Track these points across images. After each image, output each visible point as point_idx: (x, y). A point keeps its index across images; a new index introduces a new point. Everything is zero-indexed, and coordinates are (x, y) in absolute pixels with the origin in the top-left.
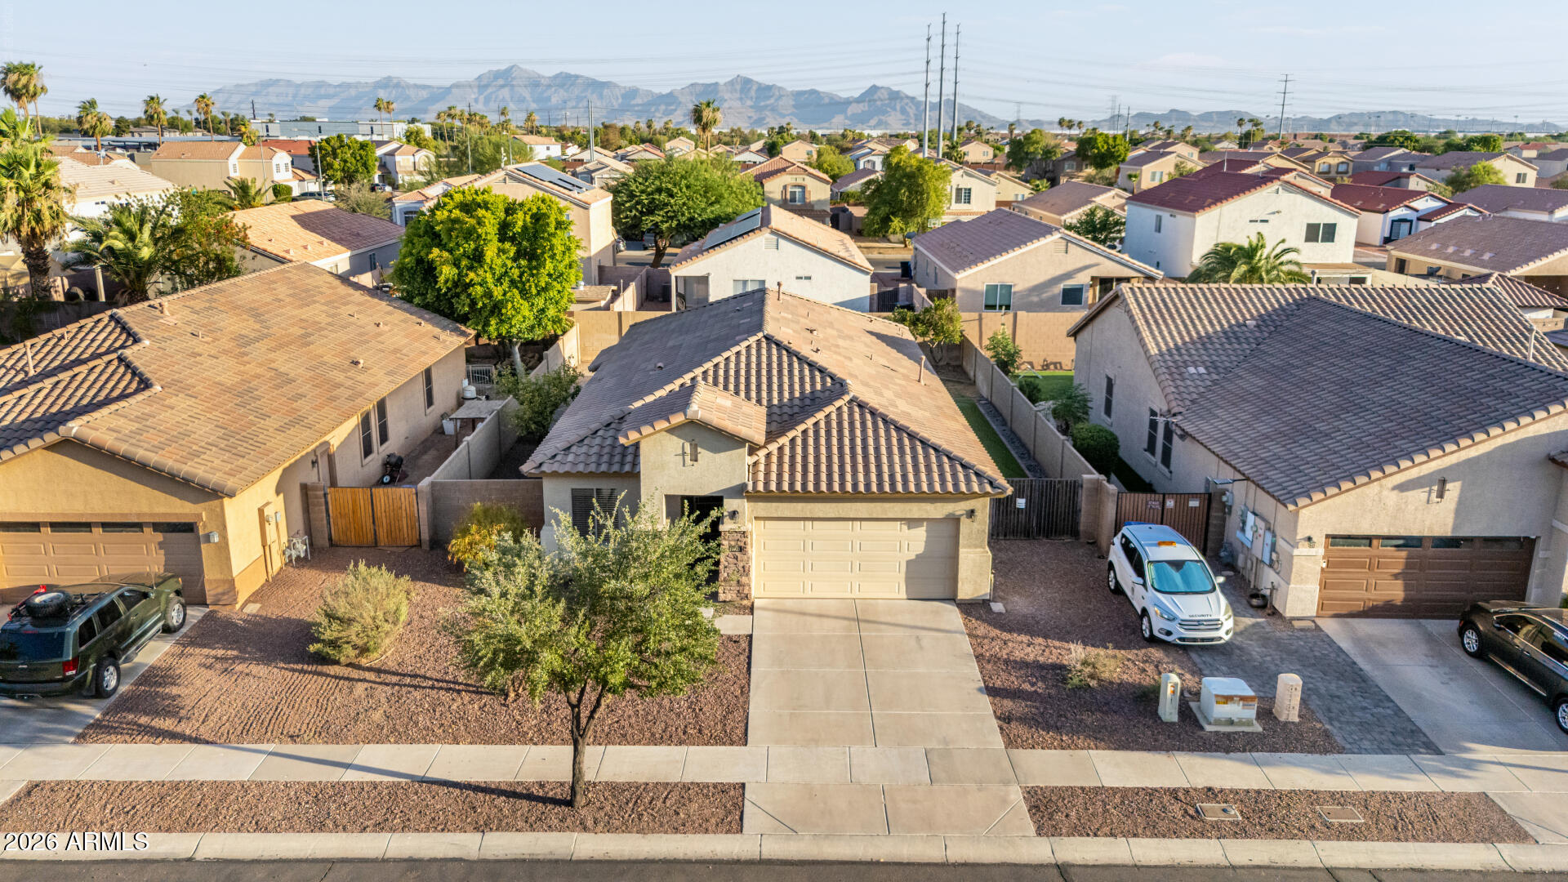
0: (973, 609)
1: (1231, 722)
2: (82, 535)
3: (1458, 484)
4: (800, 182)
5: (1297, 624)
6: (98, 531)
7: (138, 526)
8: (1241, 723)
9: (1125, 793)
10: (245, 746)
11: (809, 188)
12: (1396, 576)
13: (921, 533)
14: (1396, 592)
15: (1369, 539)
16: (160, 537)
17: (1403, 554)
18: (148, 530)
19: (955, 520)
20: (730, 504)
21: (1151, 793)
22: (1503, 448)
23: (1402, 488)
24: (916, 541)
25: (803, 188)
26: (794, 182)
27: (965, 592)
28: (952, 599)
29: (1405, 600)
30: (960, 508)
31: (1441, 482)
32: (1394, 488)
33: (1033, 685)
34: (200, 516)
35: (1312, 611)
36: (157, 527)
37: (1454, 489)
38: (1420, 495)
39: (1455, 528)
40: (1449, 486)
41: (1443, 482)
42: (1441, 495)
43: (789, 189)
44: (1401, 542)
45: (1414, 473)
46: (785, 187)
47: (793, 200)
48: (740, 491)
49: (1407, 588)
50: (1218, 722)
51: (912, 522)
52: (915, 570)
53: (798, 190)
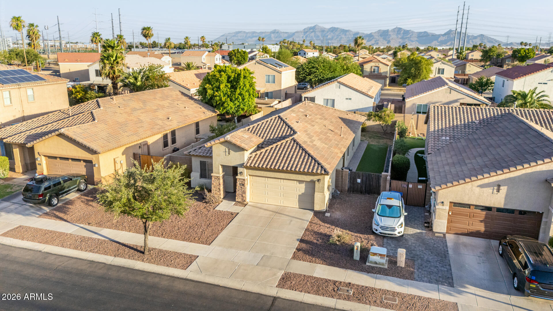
0: (319, 214)
1: (376, 263)
2: (67, 161)
3: (506, 187)
4: (377, 65)
5: (436, 235)
6: (70, 160)
7: (79, 160)
8: (380, 264)
9: (317, 279)
10: (77, 224)
11: (380, 68)
12: (481, 221)
13: (303, 186)
14: (481, 228)
15: (469, 206)
16: (85, 164)
17: (484, 213)
18: (82, 162)
19: (313, 182)
20: (240, 170)
21: (327, 281)
22: (526, 175)
23: (481, 186)
24: (302, 188)
25: (378, 67)
26: (375, 65)
27: (317, 208)
28: (312, 210)
29: (485, 231)
30: (315, 178)
31: (498, 186)
32: (478, 186)
33: (318, 240)
34: (93, 159)
35: (444, 230)
36: (85, 161)
37: (504, 189)
38: (489, 190)
39: (505, 204)
40: (501, 188)
41: (499, 186)
42: (498, 191)
43: (373, 68)
44: (483, 208)
45: (486, 181)
46: (371, 67)
47: (374, 72)
48: (242, 165)
49: (486, 227)
50: (371, 262)
51: (300, 182)
52: (301, 198)
53: (376, 68)
